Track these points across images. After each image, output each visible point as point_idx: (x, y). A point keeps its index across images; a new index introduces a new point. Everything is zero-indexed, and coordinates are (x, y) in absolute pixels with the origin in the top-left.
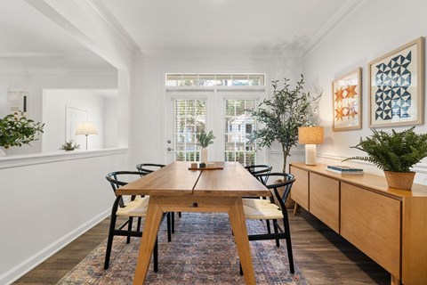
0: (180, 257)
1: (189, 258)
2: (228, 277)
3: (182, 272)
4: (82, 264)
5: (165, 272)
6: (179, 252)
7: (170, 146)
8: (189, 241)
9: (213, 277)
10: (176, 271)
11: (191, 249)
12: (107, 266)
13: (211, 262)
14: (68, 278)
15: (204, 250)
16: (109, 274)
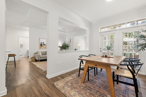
0: (96, 80)
1: (98, 81)
2: (108, 90)
3: (95, 83)
4: (75, 74)
5: (91, 82)
6: (96, 79)
7: (101, 50)
8: (100, 78)
9: (103, 88)
10: (93, 83)
11: (100, 80)
12: (79, 76)
13: (104, 85)
14: (72, 75)
15: (104, 82)
16: (79, 77)
